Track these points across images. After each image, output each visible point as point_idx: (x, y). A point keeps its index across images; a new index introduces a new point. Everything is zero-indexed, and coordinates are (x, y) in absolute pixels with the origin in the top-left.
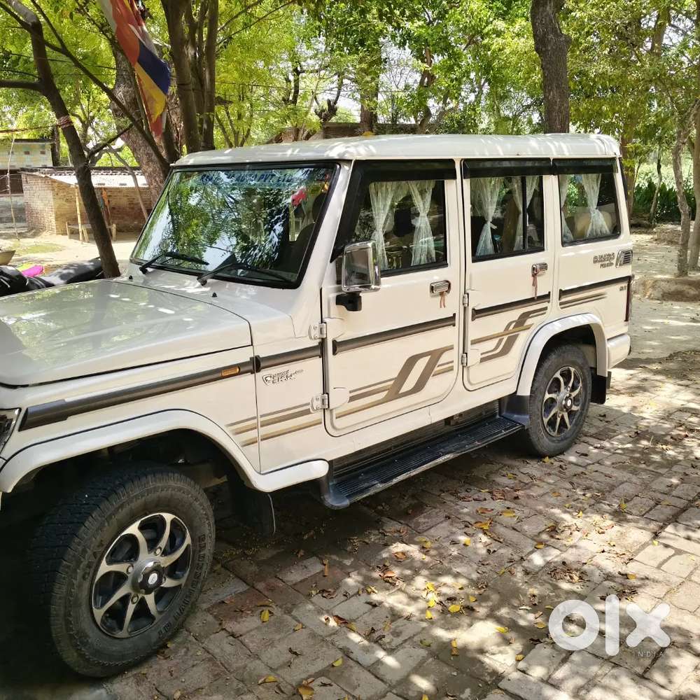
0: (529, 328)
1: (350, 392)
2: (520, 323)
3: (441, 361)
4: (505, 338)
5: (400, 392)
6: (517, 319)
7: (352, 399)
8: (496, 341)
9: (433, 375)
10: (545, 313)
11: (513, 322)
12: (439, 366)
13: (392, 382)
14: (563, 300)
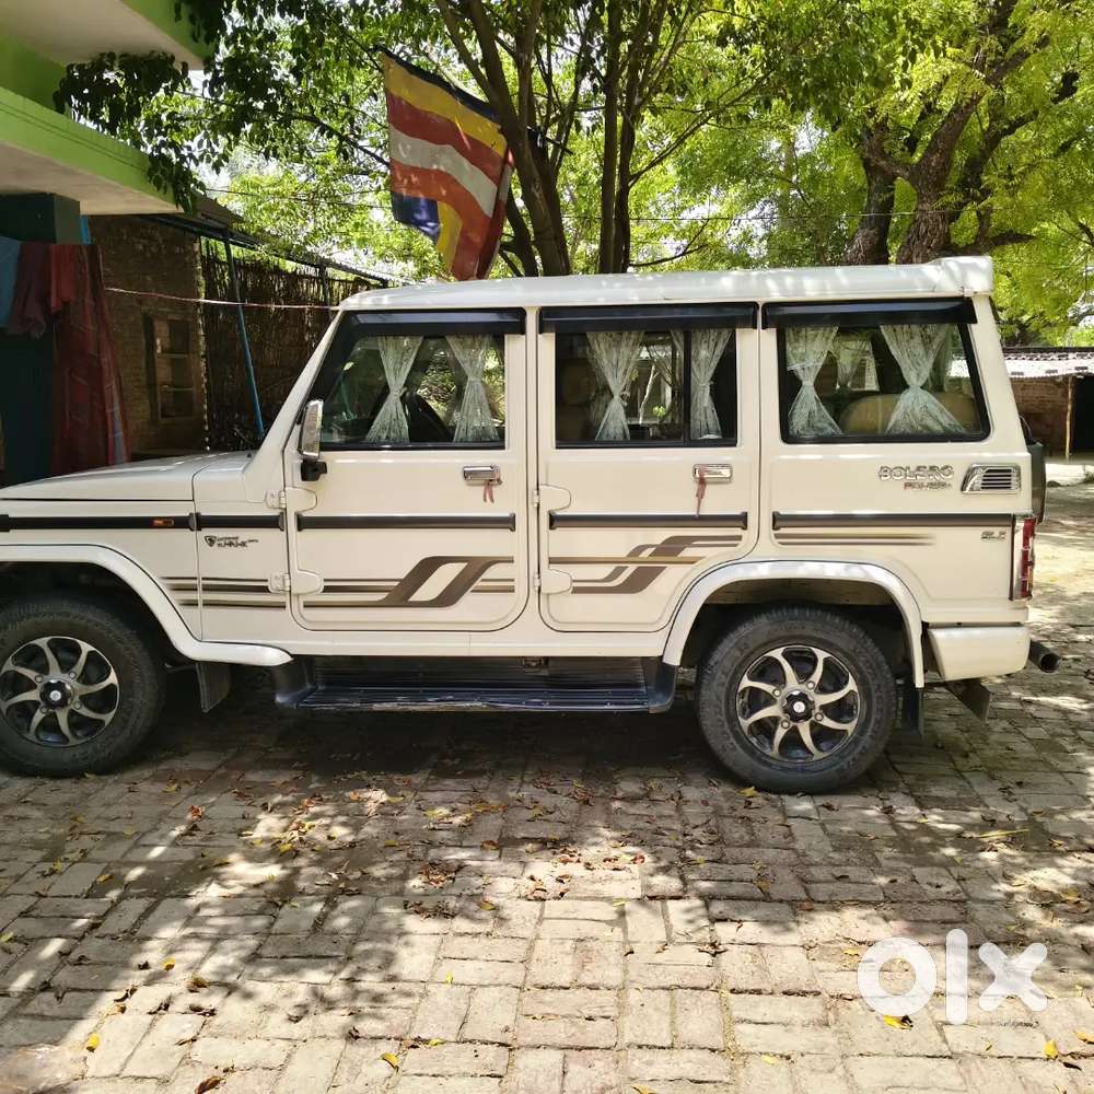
0: (693, 563)
1: (326, 580)
2: (670, 549)
3: (488, 574)
4: (631, 568)
5: (411, 600)
6: (659, 543)
7: (327, 589)
8: (609, 569)
9: (473, 591)
10: (736, 545)
11: (652, 546)
12: (484, 580)
13: (396, 584)
14: (783, 531)
